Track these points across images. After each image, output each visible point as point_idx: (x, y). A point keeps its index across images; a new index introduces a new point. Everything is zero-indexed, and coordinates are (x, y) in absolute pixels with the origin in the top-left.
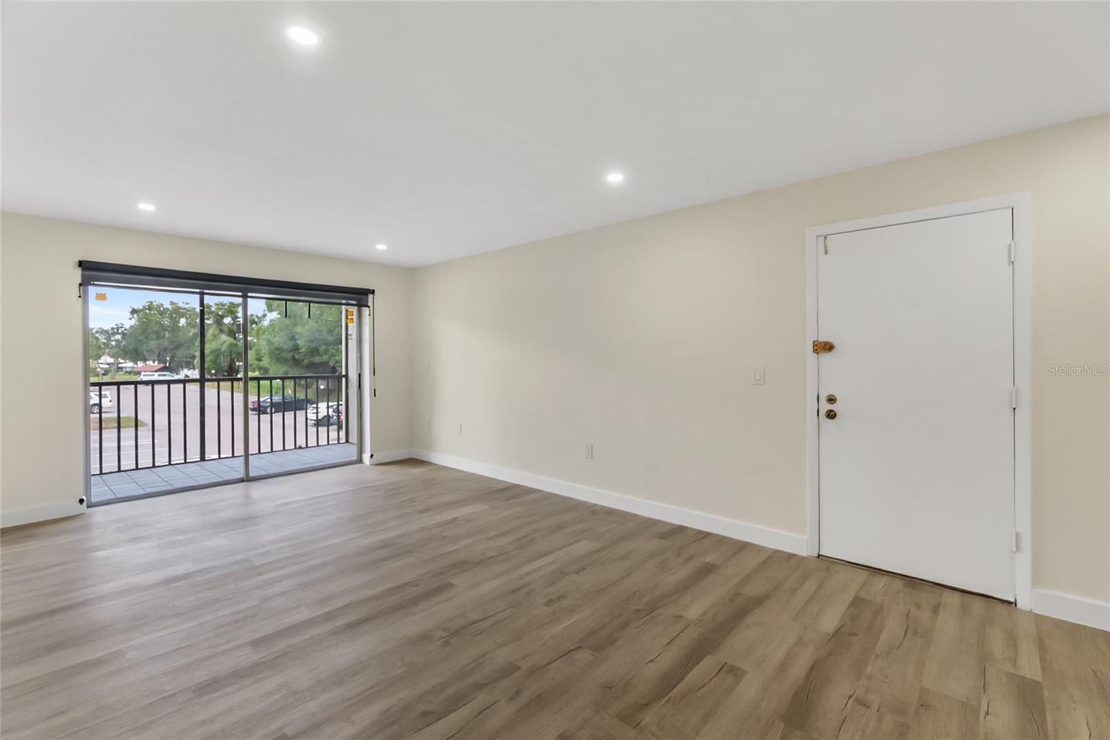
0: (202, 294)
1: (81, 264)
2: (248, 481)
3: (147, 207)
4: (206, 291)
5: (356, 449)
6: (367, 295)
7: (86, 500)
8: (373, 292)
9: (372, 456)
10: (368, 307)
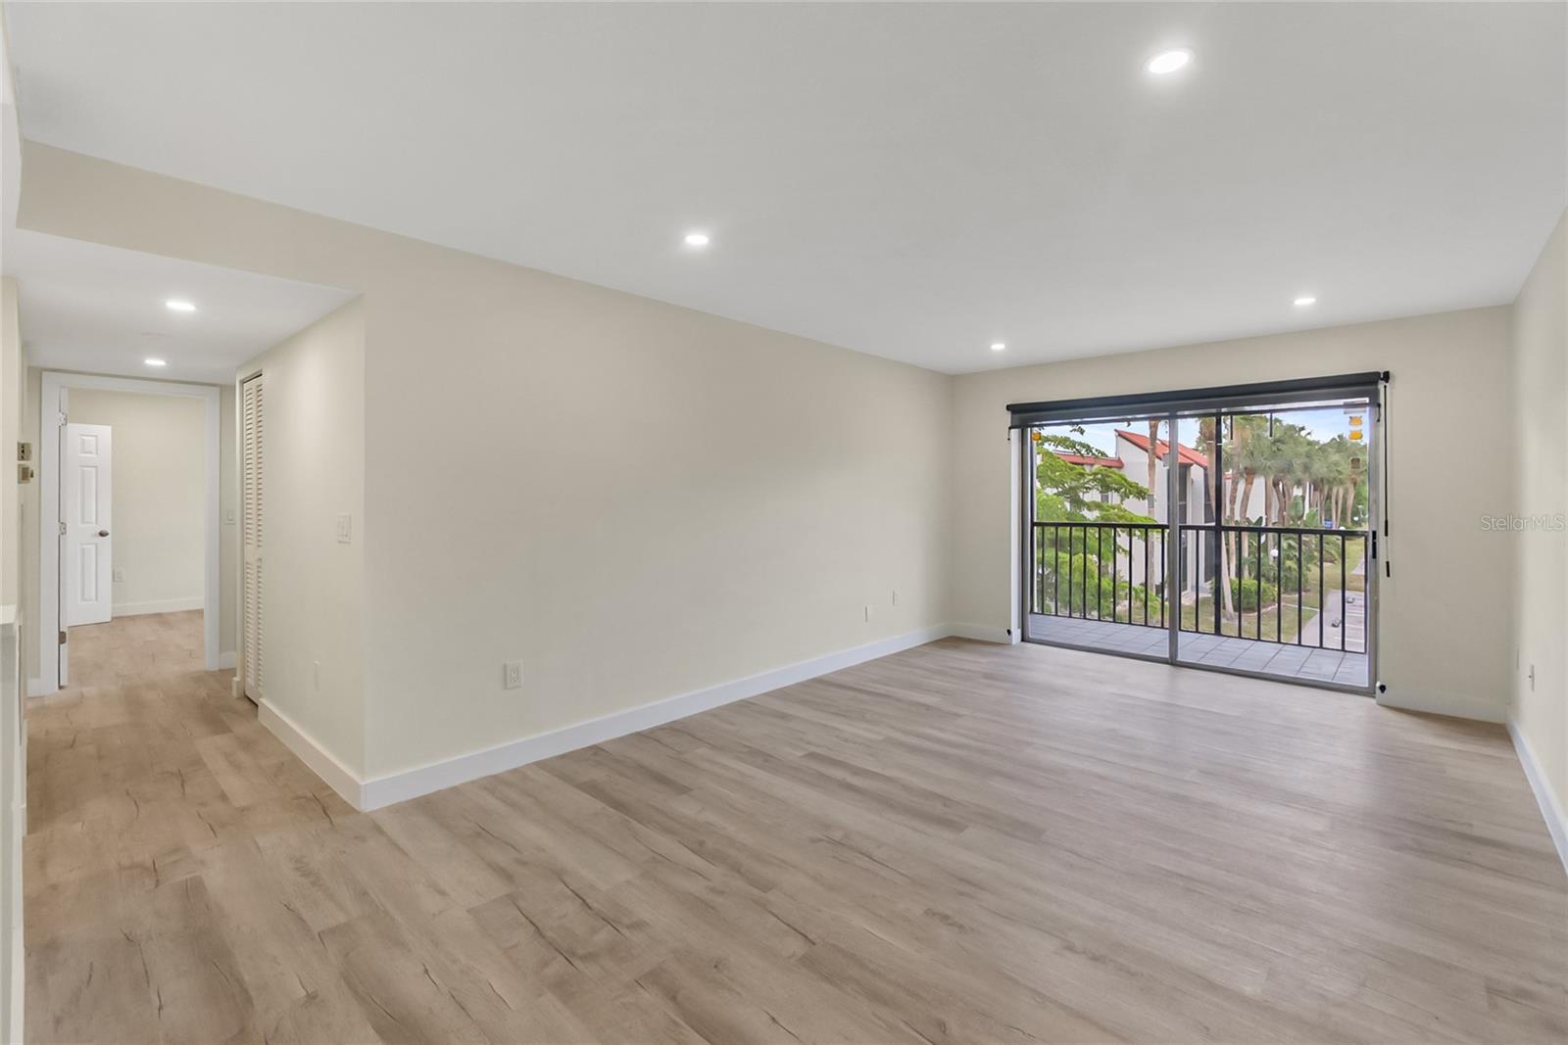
1: (1009, 408)
2: (1171, 664)
3: (997, 347)
5: (1368, 672)
6: (1375, 383)
7: (1016, 633)
8: (1386, 376)
9: (1383, 688)
10: (1379, 405)
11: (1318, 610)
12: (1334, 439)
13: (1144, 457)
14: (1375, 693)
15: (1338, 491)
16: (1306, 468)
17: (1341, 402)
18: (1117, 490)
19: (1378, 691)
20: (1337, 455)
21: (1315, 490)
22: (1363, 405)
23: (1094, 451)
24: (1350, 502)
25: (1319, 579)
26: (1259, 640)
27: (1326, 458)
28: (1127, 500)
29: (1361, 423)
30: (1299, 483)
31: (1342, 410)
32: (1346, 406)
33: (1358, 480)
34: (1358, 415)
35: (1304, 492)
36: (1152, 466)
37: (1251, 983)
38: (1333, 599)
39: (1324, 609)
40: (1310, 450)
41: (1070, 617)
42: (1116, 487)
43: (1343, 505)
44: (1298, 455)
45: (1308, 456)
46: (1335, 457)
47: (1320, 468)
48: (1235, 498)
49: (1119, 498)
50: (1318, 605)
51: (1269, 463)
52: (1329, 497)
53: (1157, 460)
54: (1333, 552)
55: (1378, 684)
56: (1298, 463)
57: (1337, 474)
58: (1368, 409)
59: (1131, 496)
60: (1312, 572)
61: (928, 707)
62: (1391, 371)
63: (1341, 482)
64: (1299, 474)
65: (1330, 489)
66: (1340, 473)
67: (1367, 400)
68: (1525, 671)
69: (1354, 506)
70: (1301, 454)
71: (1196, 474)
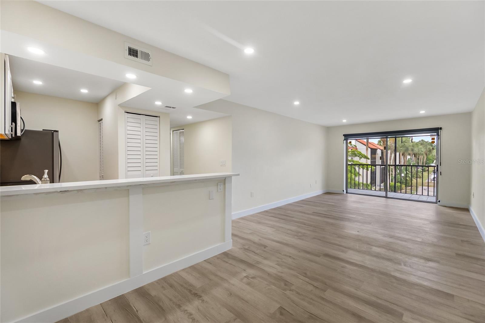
0: (396, 138)
1: (344, 135)
2: (386, 198)
3: (344, 121)
4: (397, 136)
5: (435, 198)
6: (438, 130)
7: (345, 191)
8: (441, 128)
9: (439, 201)
10: (439, 135)
11: (416, 192)
12: (420, 141)
13: (365, 147)
14: (437, 203)
15: (421, 157)
16: (412, 150)
17: (429, 134)
18: (359, 156)
19: (438, 202)
20: (421, 146)
21: (414, 156)
22: (435, 135)
23: (353, 145)
24: (425, 160)
25: (416, 183)
26: (406, 193)
27: (418, 147)
28: (361, 159)
29: (435, 139)
30: (409, 154)
31: (430, 136)
32: (431, 135)
33: (427, 153)
34: (434, 137)
35: (411, 157)
36: (367, 149)
37: (419, 240)
38: (420, 189)
39: (418, 192)
40: (413, 145)
41: (355, 188)
42: (358, 155)
43: (423, 161)
44: (410, 146)
45: (413, 146)
46: (421, 147)
47: (416, 150)
48: (391, 159)
49: (359, 159)
50: (416, 191)
51: (401, 148)
52: (418, 159)
53: (368, 148)
54: (420, 175)
55: (438, 201)
56: (410, 148)
57: (421, 152)
58: (436, 136)
59: (362, 158)
60: (414, 181)
61: (333, 205)
62: (442, 127)
63: (422, 155)
64: (410, 152)
65: (419, 156)
66: (422, 151)
67: (436, 134)
68: (472, 194)
69: (426, 161)
70: (411, 146)
71: (379, 152)
